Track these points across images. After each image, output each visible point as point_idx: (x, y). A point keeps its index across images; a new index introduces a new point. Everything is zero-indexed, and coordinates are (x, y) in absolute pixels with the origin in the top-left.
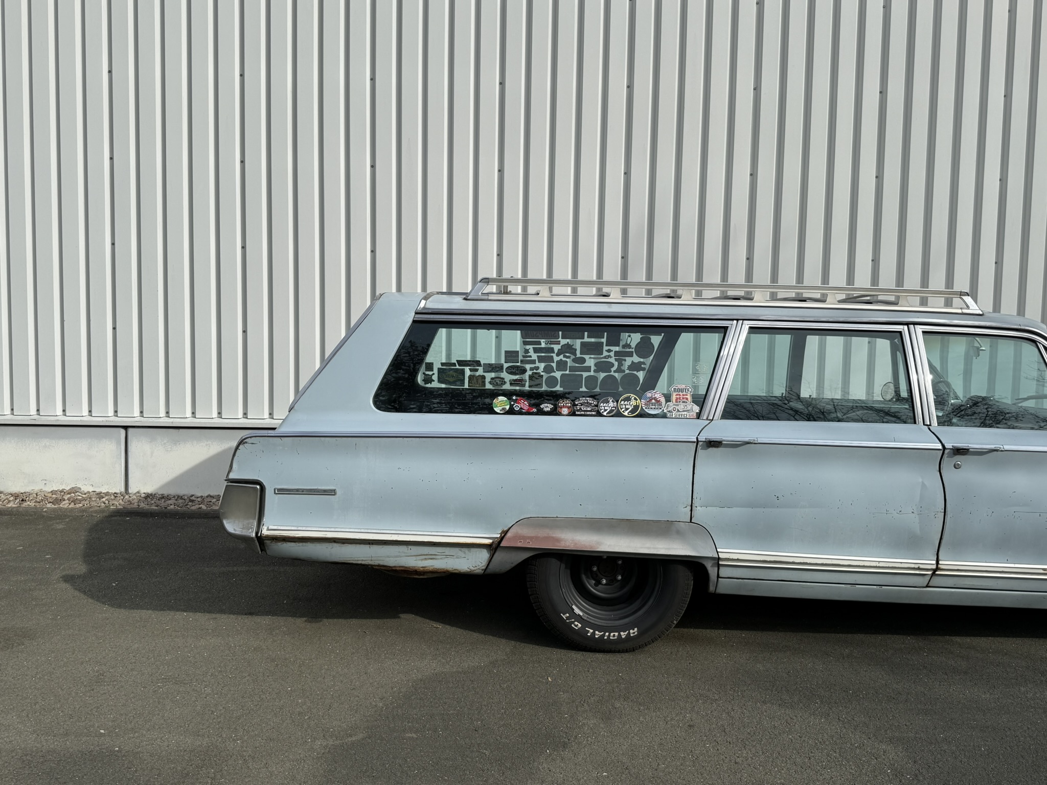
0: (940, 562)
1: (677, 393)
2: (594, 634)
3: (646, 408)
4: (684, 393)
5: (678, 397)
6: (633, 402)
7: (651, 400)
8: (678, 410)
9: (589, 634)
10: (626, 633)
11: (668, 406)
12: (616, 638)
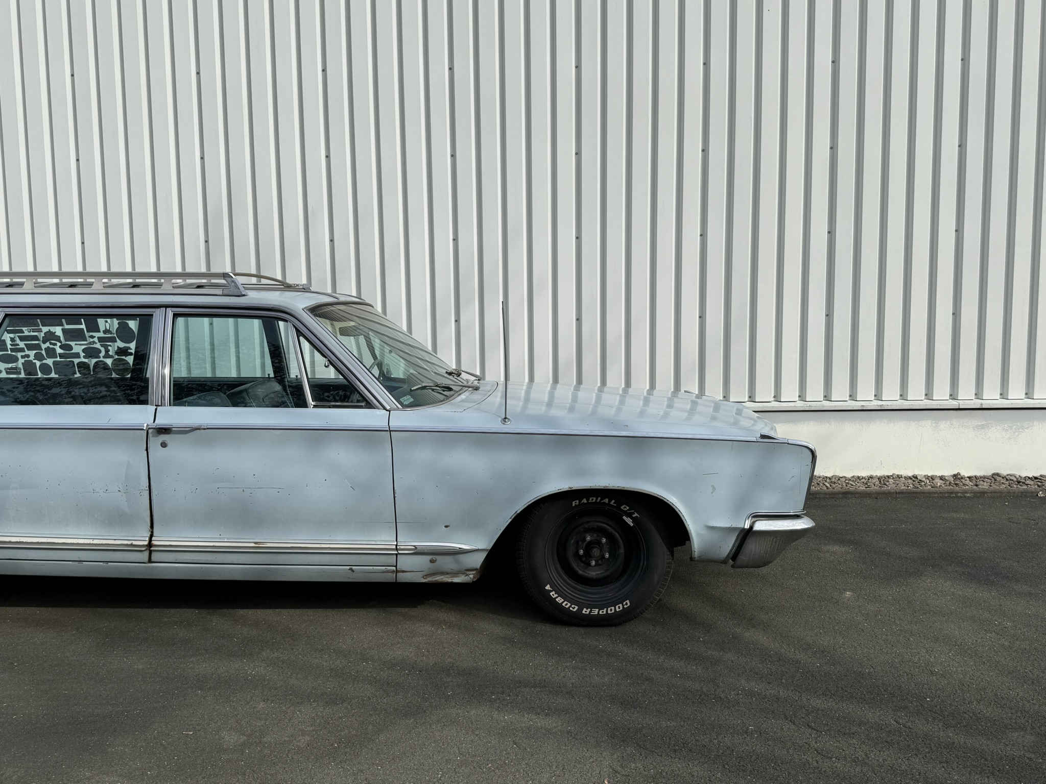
0: (153, 539)
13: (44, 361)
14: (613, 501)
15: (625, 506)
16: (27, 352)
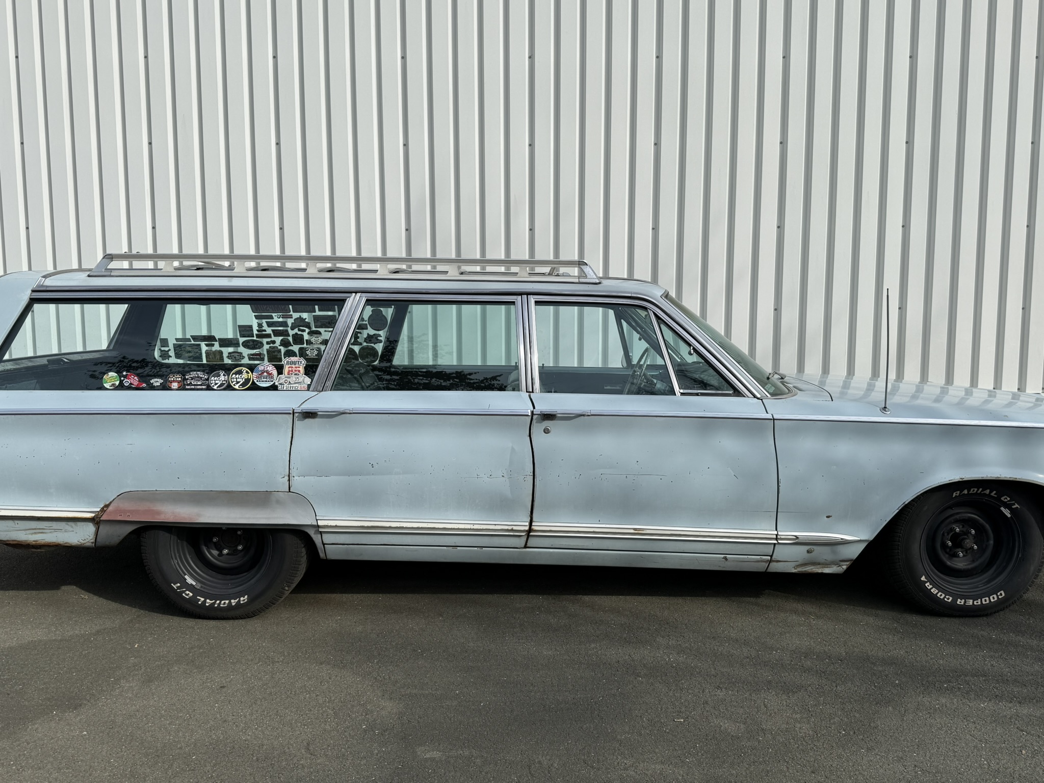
0: (533, 524)
1: (290, 366)
2: (205, 602)
3: (257, 381)
4: (297, 365)
5: (290, 369)
6: (245, 376)
7: (263, 373)
8: (290, 382)
9: (200, 603)
10: (236, 601)
11: (279, 379)
12: (226, 605)
13: (290, 348)
14: (995, 492)
15: (1006, 497)
16: (273, 338)
